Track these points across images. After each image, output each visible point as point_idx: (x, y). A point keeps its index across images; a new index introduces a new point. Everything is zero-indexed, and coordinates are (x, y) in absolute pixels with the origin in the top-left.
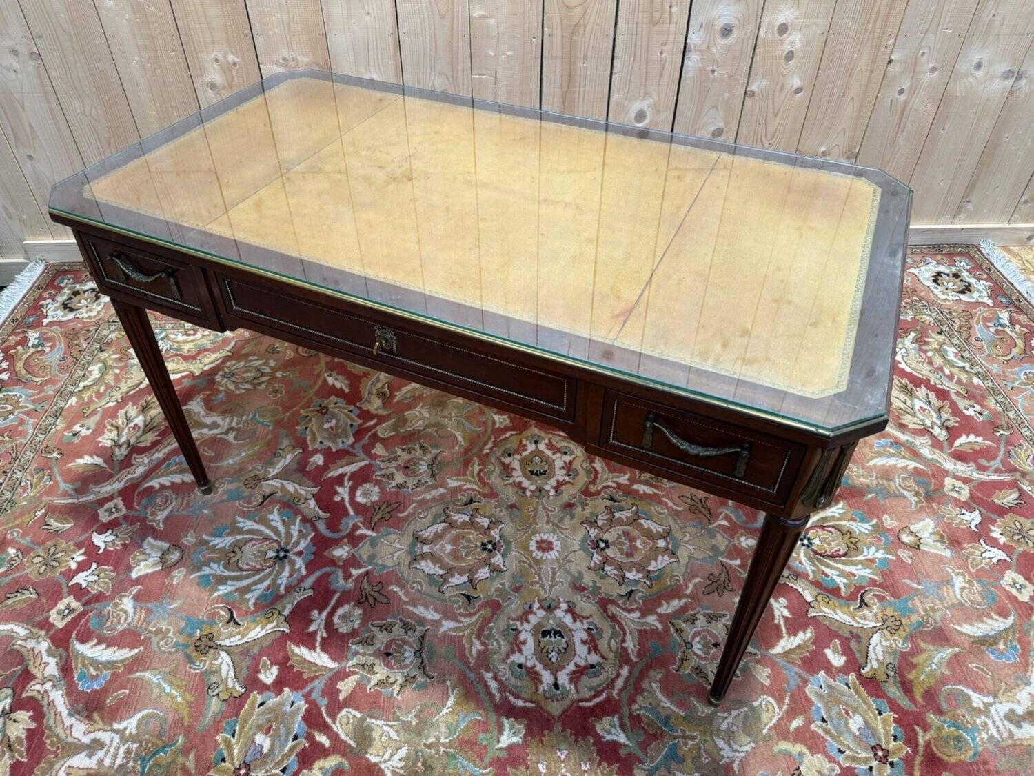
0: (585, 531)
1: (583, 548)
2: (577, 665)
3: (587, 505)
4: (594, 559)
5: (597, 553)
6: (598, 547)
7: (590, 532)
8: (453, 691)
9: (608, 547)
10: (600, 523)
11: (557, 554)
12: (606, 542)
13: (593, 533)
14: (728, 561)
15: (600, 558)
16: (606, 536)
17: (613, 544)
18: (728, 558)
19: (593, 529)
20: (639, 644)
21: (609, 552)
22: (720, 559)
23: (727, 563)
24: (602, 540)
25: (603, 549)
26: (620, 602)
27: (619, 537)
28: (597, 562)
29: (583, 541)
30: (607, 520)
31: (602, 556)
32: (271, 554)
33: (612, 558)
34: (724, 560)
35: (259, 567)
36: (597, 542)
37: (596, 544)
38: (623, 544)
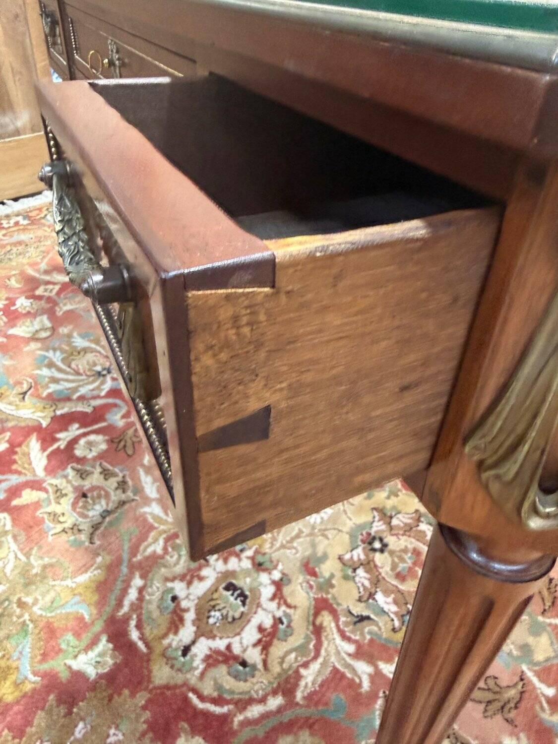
0: (370, 519)
1: (352, 535)
2: (229, 647)
3: (397, 496)
4: (355, 553)
5: (364, 549)
6: (370, 543)
7: (375, 524)
8: (95, 570)
9: (382, 551)
10: (395, 522)
11: (319, 521)
12: (385, 546)
13: (378, 526)
14: (535, 680)
15: (362, 557)
16: (390, 540)
17: (392, 553)
18: (538, 674)
19: (381, 523)
20: (321, 686)
21: (378, 558)
22: (524, 668)
23: (530, 682)
24: (381, 540)
25: (374, 550)
26: (343, 619)
27: (405, 550)
28: (355, 558)
29: (360, 527)
30: (406, 524)
31: (367, 555)
32: (99, 368)
33: (376, 566)
34: (530, 674)
35: (81, 371)
36: (374, 538)
37: (370, 540)
38: (402, 560)
